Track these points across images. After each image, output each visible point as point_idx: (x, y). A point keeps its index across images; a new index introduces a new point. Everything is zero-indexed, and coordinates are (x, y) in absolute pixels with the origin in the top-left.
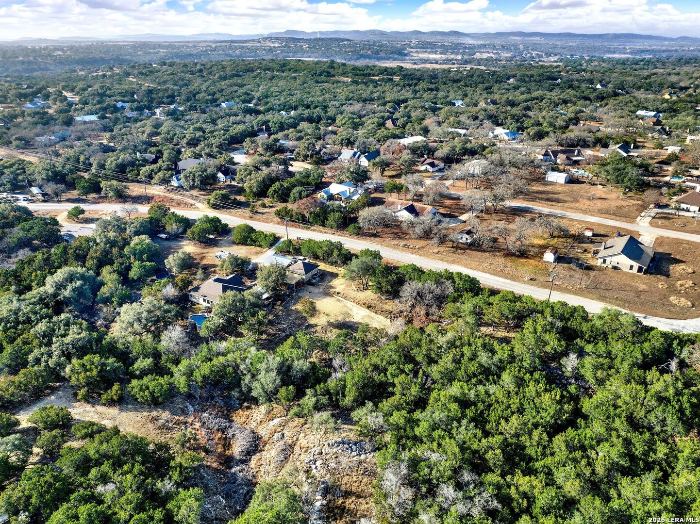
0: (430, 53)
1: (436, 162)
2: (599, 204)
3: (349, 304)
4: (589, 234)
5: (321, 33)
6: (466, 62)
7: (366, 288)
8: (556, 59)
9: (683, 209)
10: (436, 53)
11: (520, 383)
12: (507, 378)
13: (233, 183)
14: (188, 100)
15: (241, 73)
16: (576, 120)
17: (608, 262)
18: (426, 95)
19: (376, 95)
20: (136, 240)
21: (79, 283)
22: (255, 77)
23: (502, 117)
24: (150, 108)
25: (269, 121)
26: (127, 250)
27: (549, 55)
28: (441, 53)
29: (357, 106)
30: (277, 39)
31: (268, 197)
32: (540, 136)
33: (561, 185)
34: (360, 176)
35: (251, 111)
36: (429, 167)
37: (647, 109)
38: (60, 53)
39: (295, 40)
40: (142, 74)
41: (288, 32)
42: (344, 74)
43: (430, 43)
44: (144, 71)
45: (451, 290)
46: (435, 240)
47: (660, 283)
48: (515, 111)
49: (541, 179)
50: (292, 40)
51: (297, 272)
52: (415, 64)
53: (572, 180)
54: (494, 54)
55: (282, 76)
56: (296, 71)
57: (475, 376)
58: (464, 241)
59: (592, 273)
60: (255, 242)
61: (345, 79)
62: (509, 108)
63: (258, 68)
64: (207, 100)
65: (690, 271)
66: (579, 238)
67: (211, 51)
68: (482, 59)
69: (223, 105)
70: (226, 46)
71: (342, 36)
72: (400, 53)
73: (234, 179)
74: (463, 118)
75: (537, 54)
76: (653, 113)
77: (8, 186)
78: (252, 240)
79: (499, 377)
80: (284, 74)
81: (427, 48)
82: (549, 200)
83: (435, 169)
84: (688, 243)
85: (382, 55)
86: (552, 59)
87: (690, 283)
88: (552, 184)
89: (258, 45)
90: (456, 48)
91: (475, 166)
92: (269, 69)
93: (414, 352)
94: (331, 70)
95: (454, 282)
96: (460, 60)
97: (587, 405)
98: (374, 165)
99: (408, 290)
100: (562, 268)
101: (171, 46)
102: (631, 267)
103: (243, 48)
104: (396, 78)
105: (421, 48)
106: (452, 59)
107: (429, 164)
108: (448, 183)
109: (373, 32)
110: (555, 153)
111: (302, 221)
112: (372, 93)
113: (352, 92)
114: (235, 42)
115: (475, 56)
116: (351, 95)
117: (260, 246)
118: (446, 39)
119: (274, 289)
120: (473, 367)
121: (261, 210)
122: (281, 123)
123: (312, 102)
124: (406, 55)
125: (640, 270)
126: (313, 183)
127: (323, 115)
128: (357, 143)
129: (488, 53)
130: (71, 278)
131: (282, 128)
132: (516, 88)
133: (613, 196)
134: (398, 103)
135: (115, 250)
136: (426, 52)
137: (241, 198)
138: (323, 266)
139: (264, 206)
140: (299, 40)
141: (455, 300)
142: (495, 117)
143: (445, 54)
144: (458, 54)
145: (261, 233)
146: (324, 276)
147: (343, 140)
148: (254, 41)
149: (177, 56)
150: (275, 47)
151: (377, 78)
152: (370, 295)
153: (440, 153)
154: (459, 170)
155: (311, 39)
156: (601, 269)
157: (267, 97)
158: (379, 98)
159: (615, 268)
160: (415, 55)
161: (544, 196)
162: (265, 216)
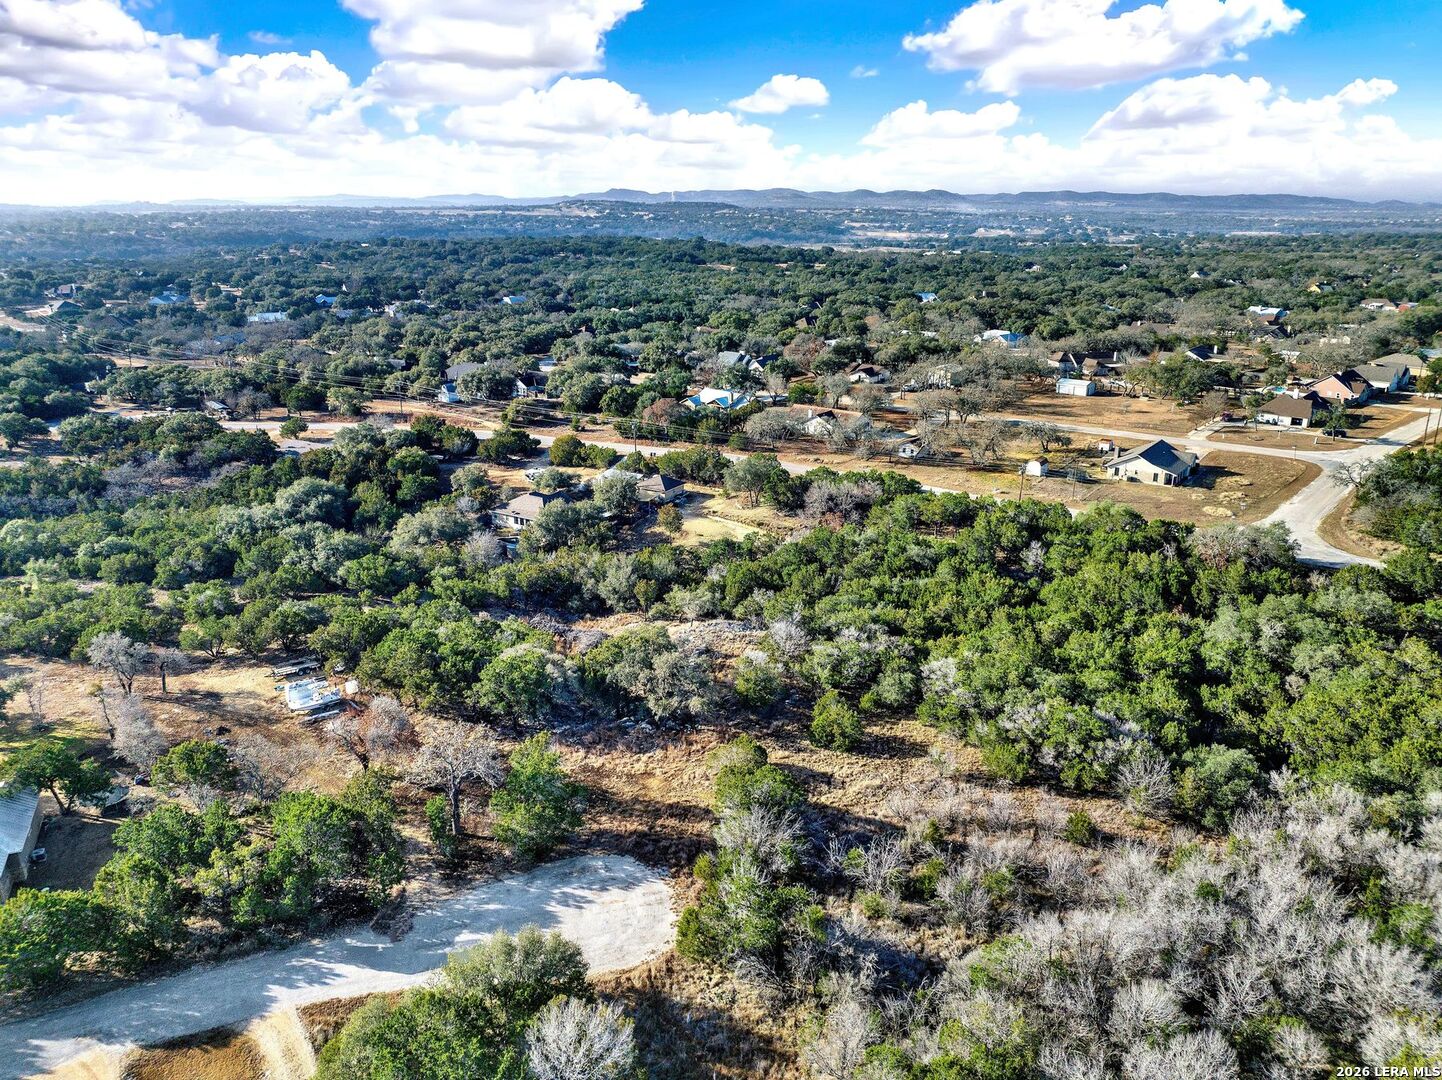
0: (888, 229)
1: (876, 368)
2: (1135, 418)
3: (730, 523)
4: (1104, 447)
5: (677, 194)
7: (756, 504)
11: (961, 573)
12: (943, 569)
13: (541, 397)
14: (442, 291)
15: (531, 257)
16: (1132, 318)
17: (1122, 474)
18: (870, 287)
19: (780, 287)
20: (402, 453)
21: (327, 497)
22: (556, 264)
23: (1001, 315)
24: (376, 304)
25: (591, 320)
26: (390, 464)
29: (745, 301)
30: (592, 204)
31: (599, 412)
32: (1059, 335)
33: (1081, 398)
34: (745, 377)
35: (557, 308)
36: (863, 375)
37: (1266, 304)
38: (181, 224)
39: (629, 207)
40: (345, 257)
41: (613, 192)
42: (722, 259)
43: (889, 213)
44: (348, 254)
45: (879, 493)
46: (863, 449)
47: (1196, 495)
49: (1048, 390)
50: (622, 205)
51: (653, 489)
53: (1098, 392)
55: (607, 263)
56: (633, 254)
57: (901, 570)
58: (908, 454)
59: (1096, 487)
60: (584, 460)
61: (725, 267)
62: (1016, 302)
63: (562, 250)
64: (477, 293)
65: (1246, 483)
66: (1088, 452)
67: (467, 223)
69: (507, 300)
70: (495, 216)
71: (719, 200)
72: (831, 229)
73: (542, 392)
74: (931, 315)
76: (1274, 311)
78: (579, 457)
80: (610, 259)
81: (883, 221)
82: (1054, 413)
83: (875, 379)
84: (1258, 456)
85: (796, 232)
86: (1124, 238)
87: (1240, 494)
88: (1064, 396)
89: (557, 213)
90: (939, 220)
91: (938, 372)
92: (582, 251)
93: (821, 552)
94: (696, 253)
95: (882, 483)
96: (946, 240)
97: (1045, 592)
98: (773, 369)
99: (815, 495)
102: (1156, 477)
103: (528, 219)
104: (820, 266)
105: (873, 221)
106: (930, 239)
107: (865, 371)
108: (894, 395)
109: (779, 193)
110: (1080, 359)
111: (660, 438)
112: (773, 283)
113: (737, 282)
114: (514, 208)
116: (735, 287)
117: (593, 466)
118: (922, 204)
119: (619, 505)
120: (899, 562)
121: (589, 427)
122: (613, 322)
123: (665, 295)
124: (841, 232)
125: (1168, 482)
126: (673, 392)
127: (685, 312)
128: (745, 344)
130: (314, 492)
131: (614, 327)
133: (1162, 409)
134: (819, 297)
135: (372, 465)
136: (881, 227)
137: (559, 415)
138: (690, 487)
139: (594, 422)
140: (636, 206)
141: (884, 503)
142: (991, 315)
143: (918, 231)
144: (942, 230)
145: (594, 448)
147: (720, 341)
148: (547, 207)
150: (588, 218)
151: (784, 266)
152: (761, 512)
154: (911, 375)
155: (658, 205)
156: (1110, 483)
157: (584, 288)
158: (785, 291)
159: (1131, 479)
161: (1048, 410)
162: (597, 434)
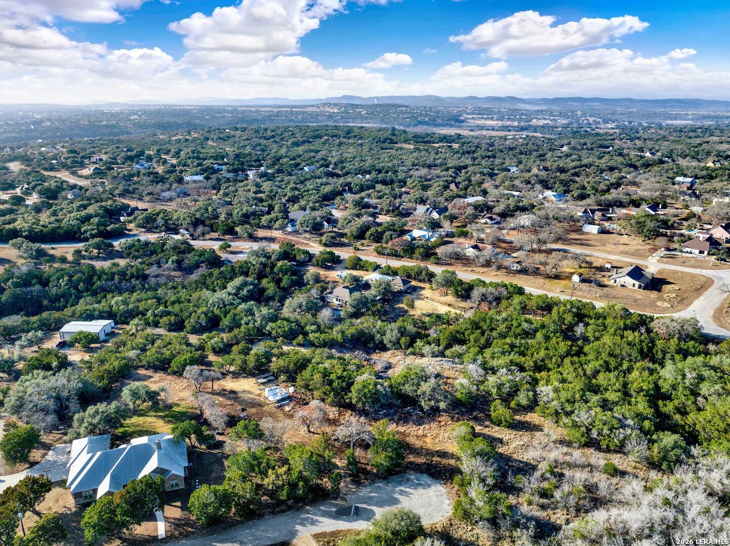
0: (486, 119)
1: (494, 216)
2: (622, 248)
3: (436, 304)
4: (609, 266)
5: (378, 98)
6: (522, 129)
7: (446, 295)
8: (613, 125)
9: (687, 252)
10: (492, 119)
11: (547, 338)
12: (539, 335)
13: (335, 229)
14: (274, 164)
15: (311, 140)
16: (617, 185)
17: (617, 282)
18: (483, 162)
19: (439, 161)
20: (280, 264)
21: (251, 287)
22: (324, 144)
23: (551, 182)
24: (243, 170)
25: (351, 183)
26: (275, 270)
27: (606, 121)
28: (497, 120)
29: (424, 172)
30: (335, 105)
31: (365, 239)
32: (582, 197)
33: (595, 235)
34: (435, 226)
35: (332, 175)
36: (488, 220)
37: (685, 176)
38: (135, 117)
39: (353, 106)
40: (220, 138)
41: (344, 97)
42: (406, 141)
43: (486, 109)
44: (222, 136)
45: (505, 293)
46: (494, 267)
47: (653, 295)
48: (563, 176)
49: (579, 230)
50: (350, 107)
51: (397, 284)
52: (472, 130)
53: (603, 231)
54: (551, 120)
55: (349, 143)
56: (361, 138)
57: (519, 335)
58: (515, 268)
59: (605, 289)
60: (363, 267)
61: (407, 146)
62: (558, 174)
63: (326, 135)
64: (291, 164)
65: (677, 288)
66: (601, 269)
67: (274, 116)
68: (538, 126)
69: (306, 169)
70: (287, 112)
71: (398, 102)
72: (456, 120)
73: (335, 227)
74: (517, 182)
75: (595, 121)
76: (690, 180)
77: (163, 228)
78: (360, 266)
79: (534, 336)
80: (351, 141)
81: (483, 114)
82: (582, 244)
83: (493, 222)
84: (682, 273)
85: (439, 121)
86: (610, 126)
87: (674, 295)
88: (587, 233)
89: (318, 110)
90: (513, 114)
91: (525, 219)
92: (336, 136)
93: (482, 324)
94: (394, 138)
95: (507, 288)
96: (517, 127)
97: (586, 349)
98: (445, 217)
99: (476, 293)
100: (584, 286)
101: (234, 110)
102: (634, 285)
103: (303, 113)
104: (456, 146)
105: (478, 114)
106: (509, 126)
107: (488, 218)
108: (504, 232)
109: (429, 98)
110: (593, 211)
111: (395, 255)
112: (435, 159)
113: (417, 159)
114: (296, 107)
115: (531, 123)
116: (416, 161)
117: (367, 270)
118: (503, 105)
119: (384, 294)
120: (518, 331)
121: (361, 248)
122: (361, 185)
123: (383, 167)
124: (462, 121)
125: (640, 287)
126: (398, 230)
127: (394, 178)
128: (429, 201)
129: (545, 119)
130: (245, 284)
131: (362, 189)
132: (567, 156)
133: (635, 242)
134: (459, 169)
135: (268, 269)
136: (482, 118)
137: (344, 240)
138: (414, 283)
139: (363, 245)
140: (357, 106)
141: (508, 298)
142: (546, 182)
143: (502, 120)
144: (514, 120)
145: (367, 261)
146: (415, 289)
147: (417, 198)
148: (313, 106)
149: (243, 120)
150: (334, 113)
151: (437, 145)
152: (450, 298)
153: (497, 210)
154: (511, 222)
155: (368, 105)
156: (612, 287)
157: (342, 162)
158: (441, 164)
159: (623, 286)
160: (472, 121)
161: (578, 242)
162: (365, 252)
